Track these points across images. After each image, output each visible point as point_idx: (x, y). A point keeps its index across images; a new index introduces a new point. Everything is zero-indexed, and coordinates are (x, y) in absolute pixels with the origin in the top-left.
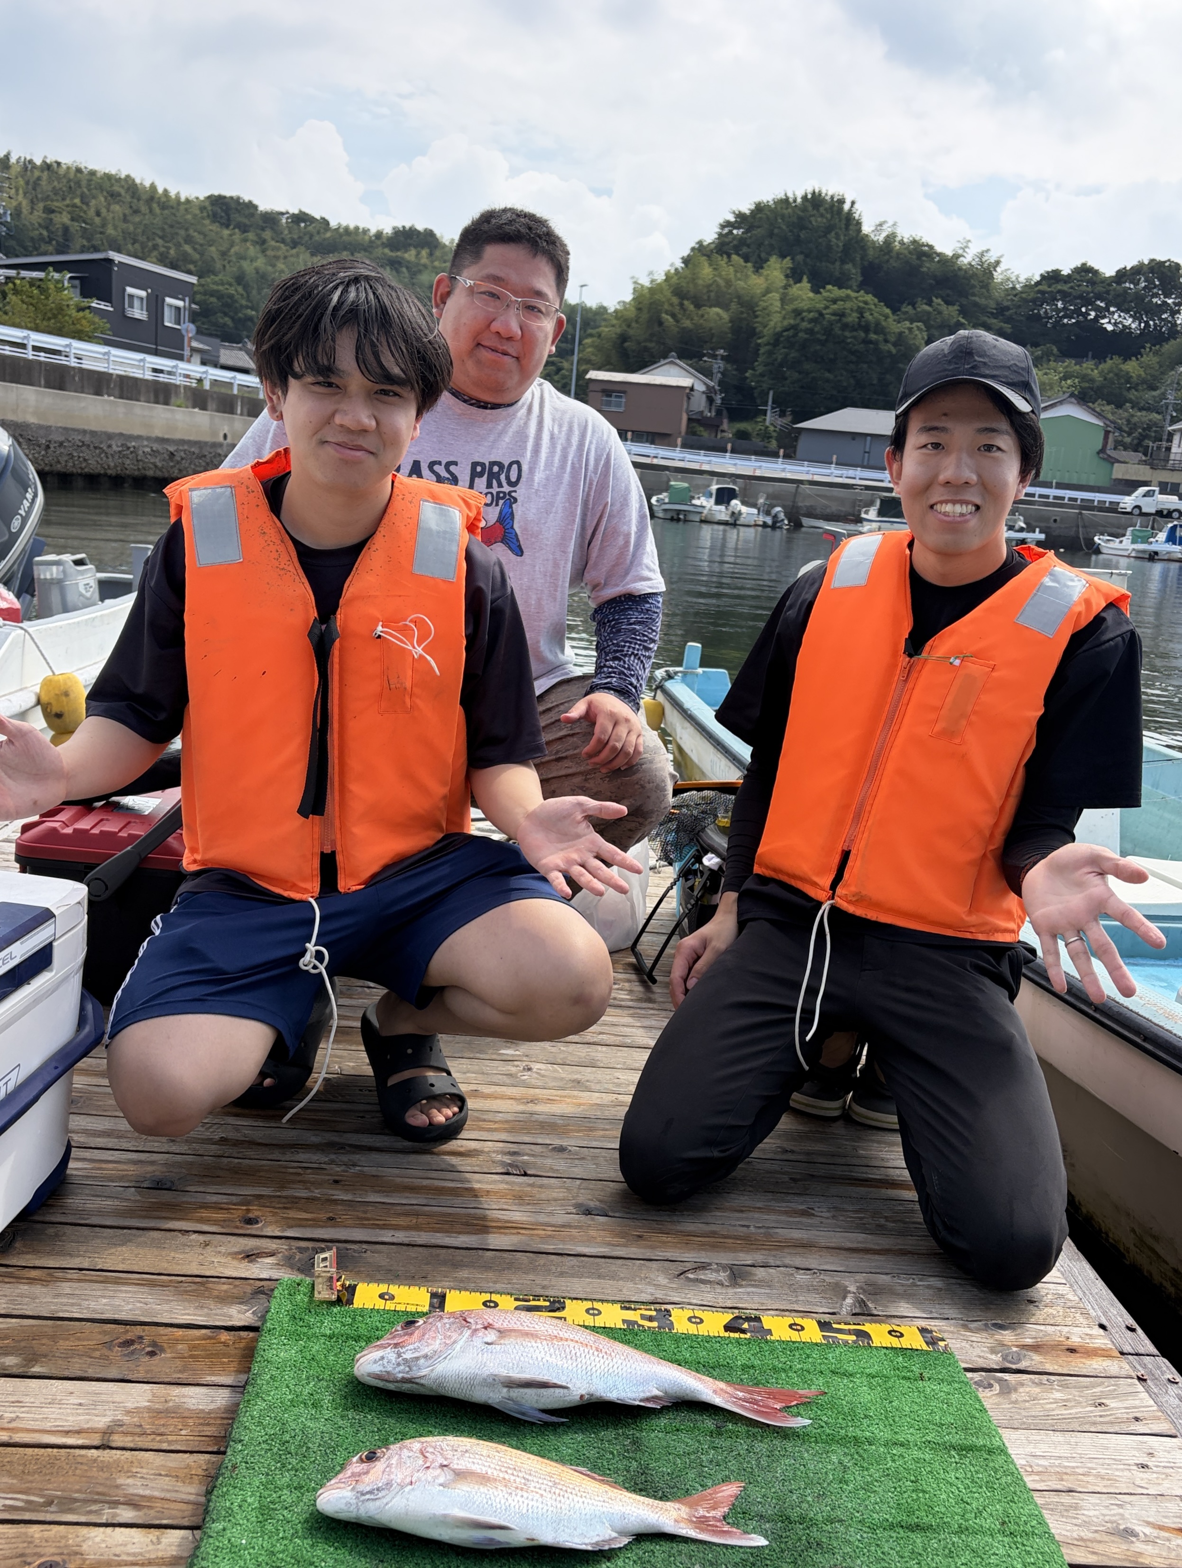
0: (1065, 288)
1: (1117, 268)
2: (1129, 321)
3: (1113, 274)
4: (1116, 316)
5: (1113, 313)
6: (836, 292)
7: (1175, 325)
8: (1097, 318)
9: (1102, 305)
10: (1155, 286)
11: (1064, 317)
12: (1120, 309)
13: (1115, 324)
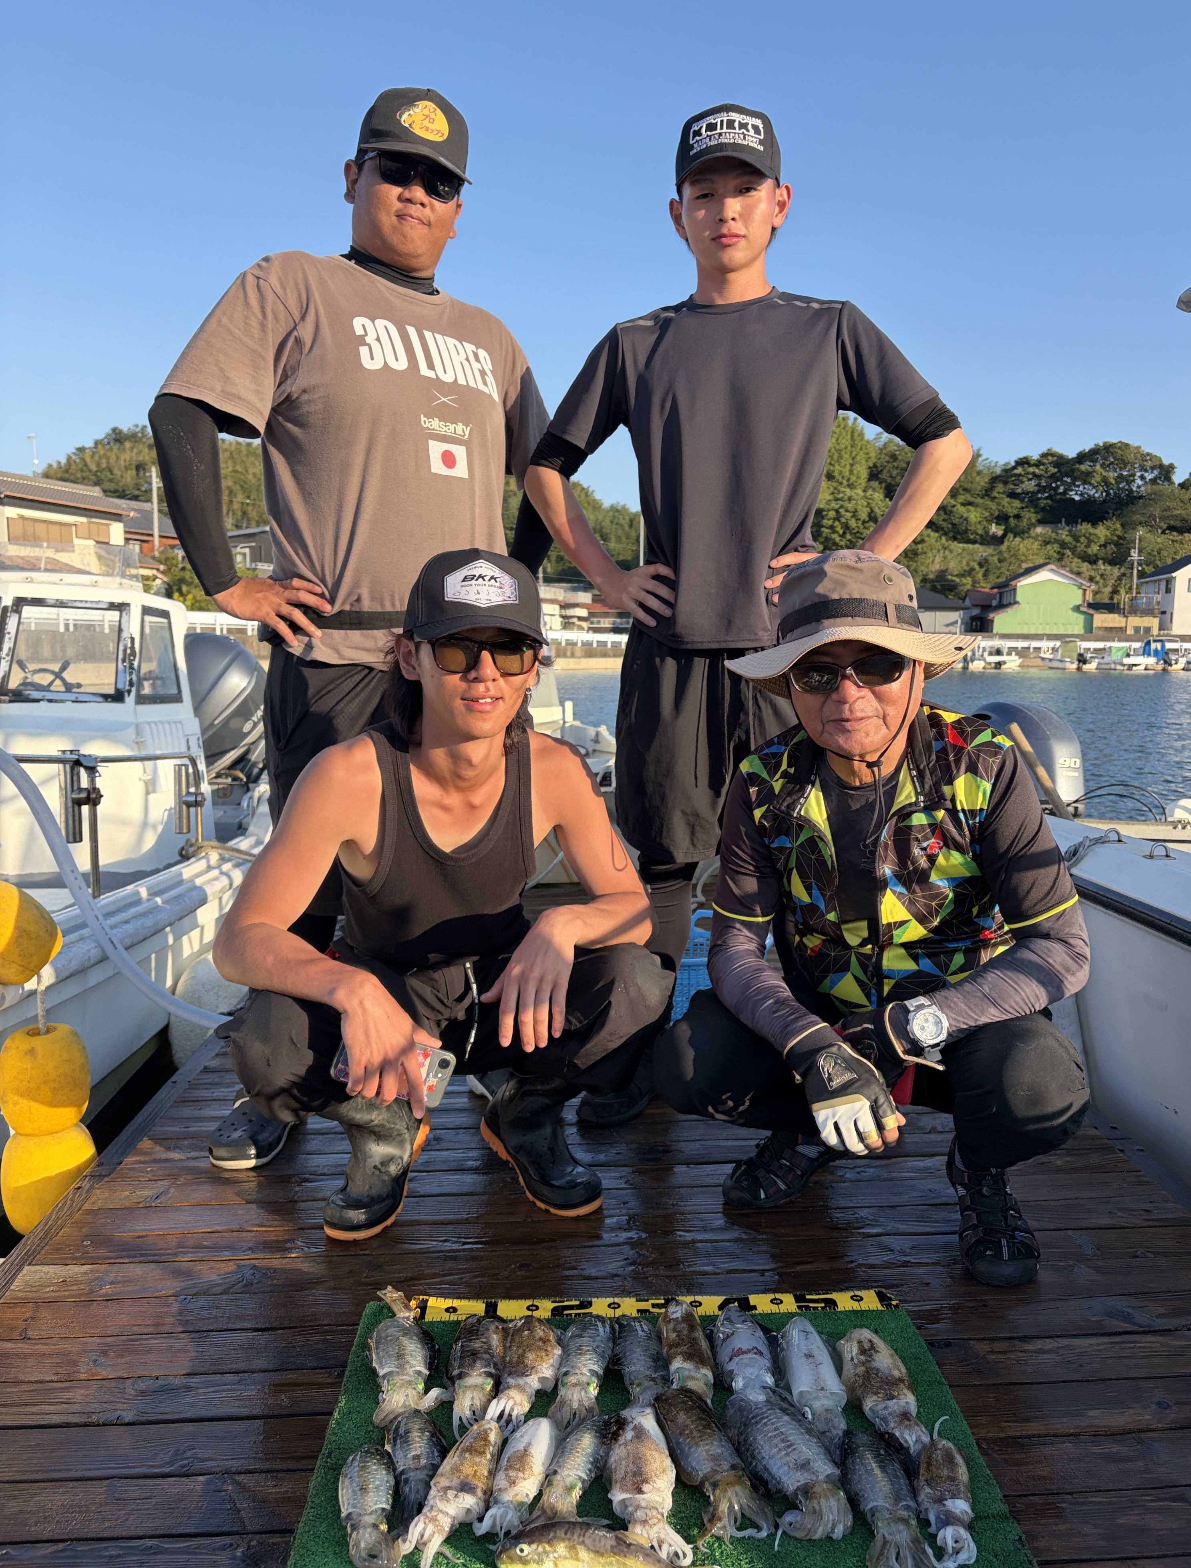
0: (1037, 471)
1: (1078, 451)
2: (1092, 492)
3: (1075, 455)
4: (1081, 488)
5: (1078, 486)
6: (848, 491)
7: (1131, 491)
8: (1065, 493)
9: (1069, 480)
10: (1112, 463)
11: (1038, 492)
12: (1085, 482)
13: (1082, 495)
